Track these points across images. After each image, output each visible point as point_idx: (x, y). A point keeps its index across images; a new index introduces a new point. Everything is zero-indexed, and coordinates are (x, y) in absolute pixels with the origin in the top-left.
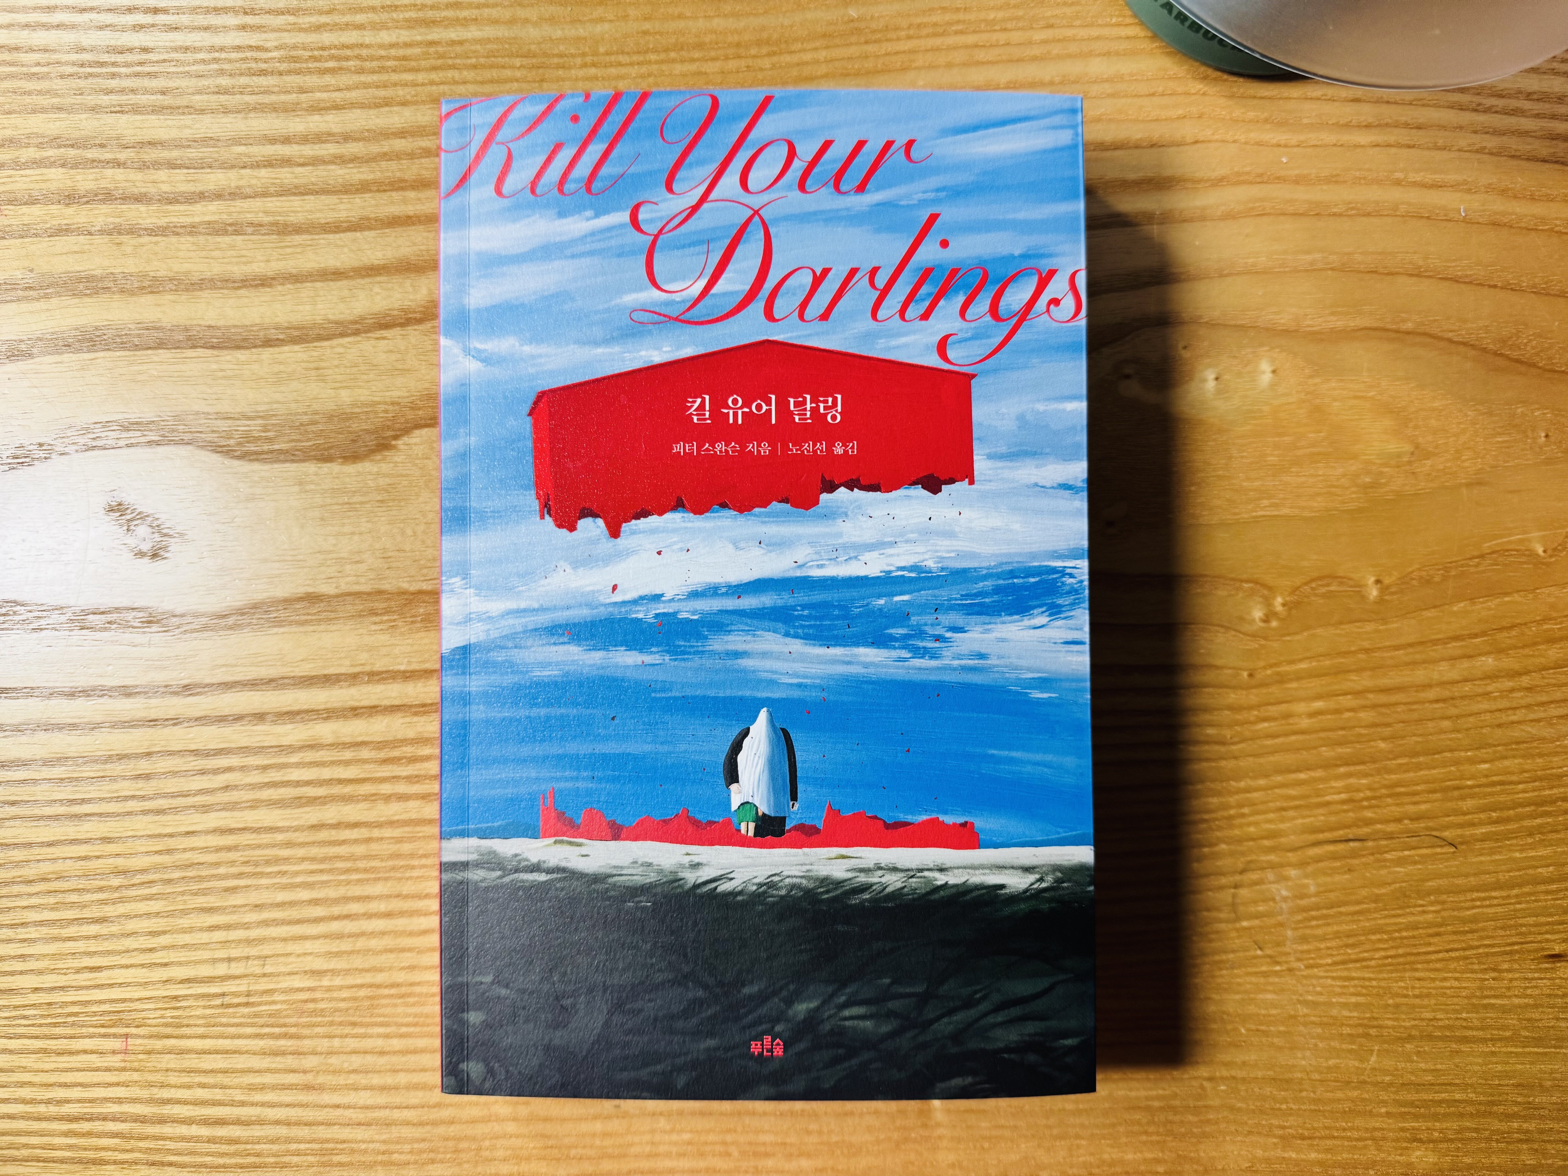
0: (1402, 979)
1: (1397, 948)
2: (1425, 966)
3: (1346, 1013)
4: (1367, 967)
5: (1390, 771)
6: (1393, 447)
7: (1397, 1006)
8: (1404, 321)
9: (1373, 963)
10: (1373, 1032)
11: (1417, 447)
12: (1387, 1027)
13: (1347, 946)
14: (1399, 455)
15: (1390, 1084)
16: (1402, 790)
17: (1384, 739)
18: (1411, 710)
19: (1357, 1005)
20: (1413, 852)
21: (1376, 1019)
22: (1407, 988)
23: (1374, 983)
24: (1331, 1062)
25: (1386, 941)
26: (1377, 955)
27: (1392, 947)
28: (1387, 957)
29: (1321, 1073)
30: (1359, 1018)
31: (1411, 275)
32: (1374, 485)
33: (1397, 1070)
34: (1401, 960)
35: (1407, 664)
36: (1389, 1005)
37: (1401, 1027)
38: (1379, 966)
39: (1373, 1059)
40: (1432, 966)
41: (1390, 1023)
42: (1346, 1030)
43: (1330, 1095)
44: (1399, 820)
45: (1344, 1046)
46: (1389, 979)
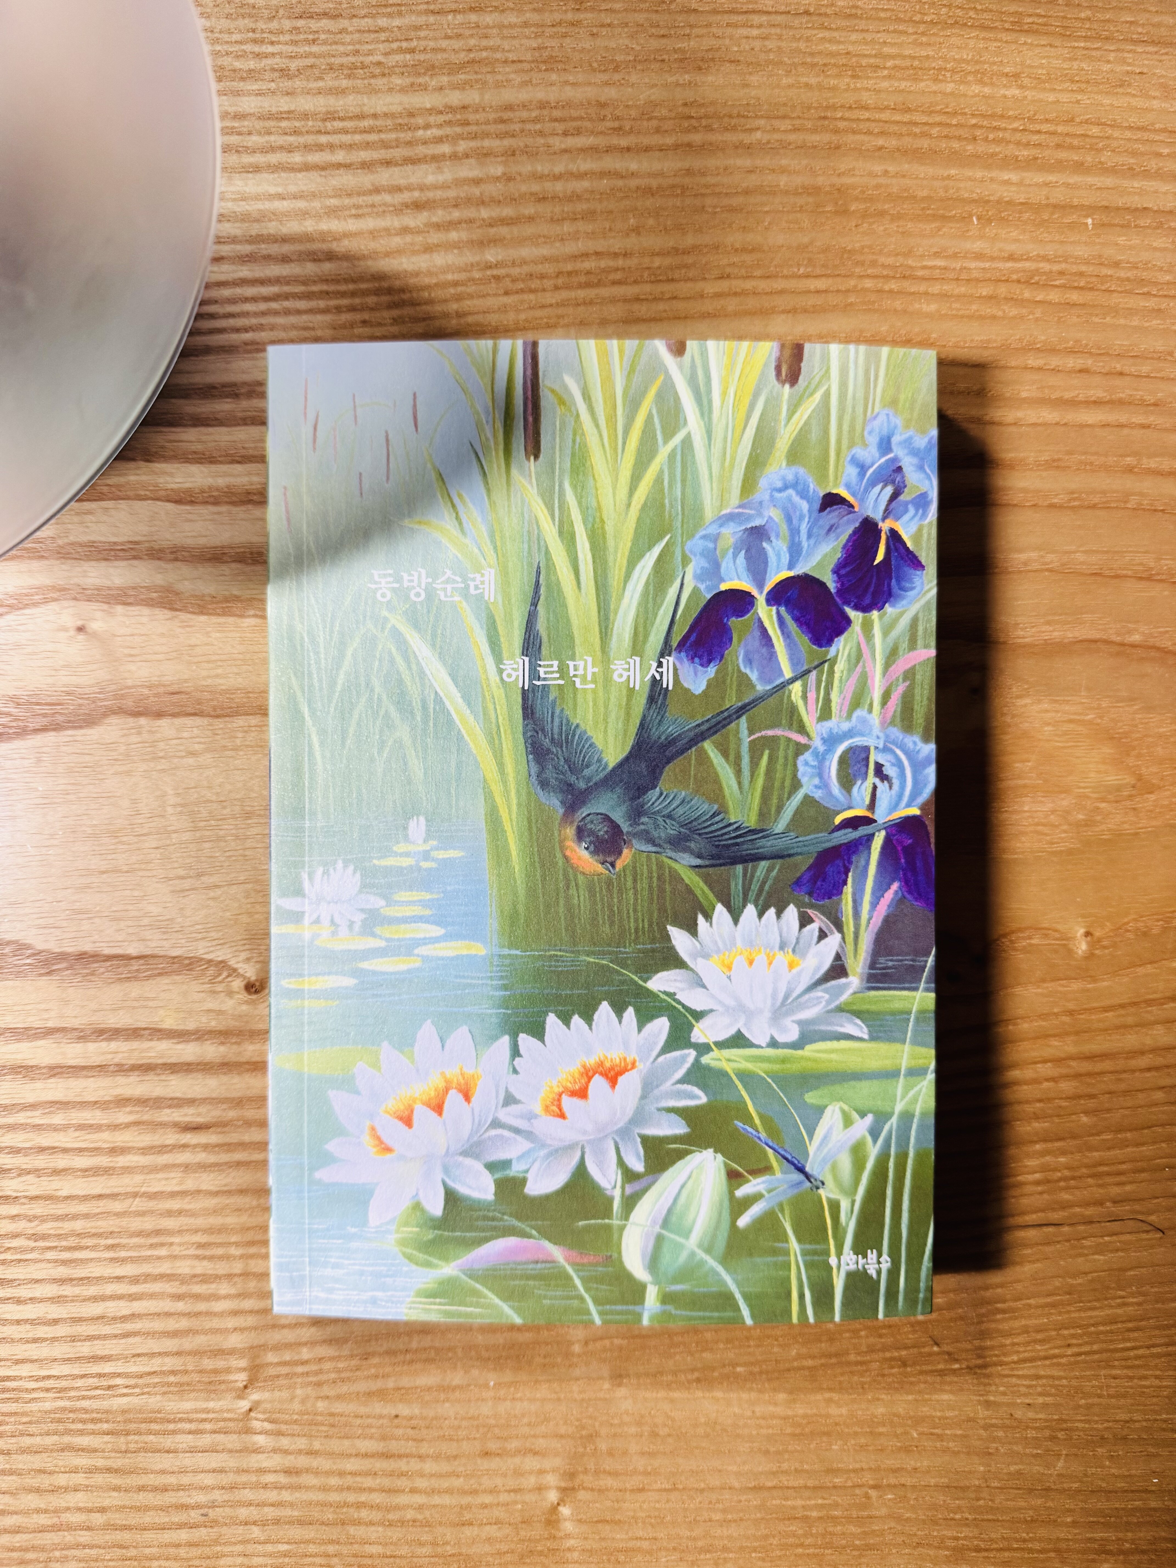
0: (1097, 1377)
1: (1091, 1344)
2: (1123, 1363)
3: (1031, 1415)
4: (1059, 1364)
5: (1091, 1149)
6: (1113, 779)
7: (1089, 1407)
8: (1130, 632)
9: (1064, 1360)
10: (1061, 1435)
11: (1140, 778)
12: (1077, 1429)
13: (1035, 1341)
14: (1119, 788)
15: (1078, 1491)
16: (1106, 1169)
17: (1086, 1113)
18: (1120, 1080)
19: (1045, 1406)
20: (1115, 1238)
21: (1065, 1421)
22: (1101, 1388)
23: (1064, 1382)
24: (1013, 1468)
25: (1081, 1336)
26: (1069, 1352)
27: (1087, 1343)
28: (1080, 1354)
29: (1001, 1480)
30: (1046, 1421)
31: (1141, 578)
32: (1088, 823)
33: (1086, 1475)
34: (1096, 1357)
35: (1118, 1027)
36: (1080, 1406)
37: (1092, 1429)
38: (1071, 1364)
39: (1060, 1464)
40: (1129, 1363)
41: (1080, 1425)
42: (1031, 1433)
43: (1011, 1504)
44: (1100, 1203)
45: (1028, 1451)
46: (1082, 1377)
